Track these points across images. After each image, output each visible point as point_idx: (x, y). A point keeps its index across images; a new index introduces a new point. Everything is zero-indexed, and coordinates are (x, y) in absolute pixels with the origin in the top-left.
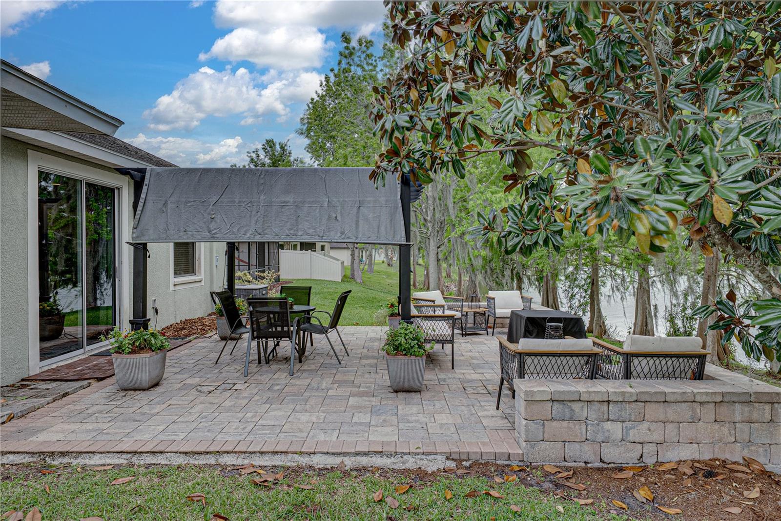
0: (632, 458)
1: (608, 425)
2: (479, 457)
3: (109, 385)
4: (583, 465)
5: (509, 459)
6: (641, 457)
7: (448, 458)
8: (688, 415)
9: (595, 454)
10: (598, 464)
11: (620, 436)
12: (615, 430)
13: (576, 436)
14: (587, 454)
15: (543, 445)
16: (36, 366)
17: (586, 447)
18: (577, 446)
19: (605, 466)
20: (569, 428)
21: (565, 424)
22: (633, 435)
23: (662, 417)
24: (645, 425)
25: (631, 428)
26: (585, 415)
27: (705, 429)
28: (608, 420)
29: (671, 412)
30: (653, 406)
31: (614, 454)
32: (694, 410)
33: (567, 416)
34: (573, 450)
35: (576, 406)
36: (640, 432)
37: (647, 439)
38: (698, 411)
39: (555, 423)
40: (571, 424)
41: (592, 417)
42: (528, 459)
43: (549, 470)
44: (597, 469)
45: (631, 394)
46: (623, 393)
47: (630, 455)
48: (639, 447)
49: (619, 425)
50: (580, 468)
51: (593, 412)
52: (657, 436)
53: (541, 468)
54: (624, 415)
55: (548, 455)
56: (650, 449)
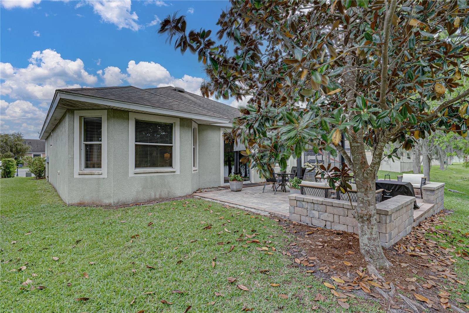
0: (322, 225)
1: (314, 212)
2: (277, 215)
3: (229, 190)
4: (306, 224)
5: (285, 217)
6: (325, 226)
7: (269, 213)
8: (342, 213)
9: (310, 221)
10: (310, 225)
11: (318, 217)
12: (316, 214)
13: (304, 214)
14: (306, 220)
15: (294, 215)
16: (222, 184)
17: (307, 218)
19: (313, 226)
20: (301, 210)
22: (322, 217)
23: (332, 212)
24: (326, 214)
25: (321, 214)
26: (307, 207)
27: (350, 220)
28: (314, 210)
29: (336, 211)
30: (329, 207)
31: (316, 222)
32: (344, 211)
33: (301, 206)
34: (303, 218)
35: (304, 203)
36: (324, 216)
37: (327, 220)
38: (346, 212)
39: (297, 208)
40: (302, 209)
41: (309, 208)
42: (290, 218)
43: (294, 223)
44: (310, 227)
45: (320, 201)
46: (317, 200)
47: (321, 225)
48: (325, 222)
49: (317, 212)
50: (305, 225)
51: (309, 206)
52: (331, 219)
53: (292, 222)
54: (319, 209)
55: (295, 218)
56: (328, 224)
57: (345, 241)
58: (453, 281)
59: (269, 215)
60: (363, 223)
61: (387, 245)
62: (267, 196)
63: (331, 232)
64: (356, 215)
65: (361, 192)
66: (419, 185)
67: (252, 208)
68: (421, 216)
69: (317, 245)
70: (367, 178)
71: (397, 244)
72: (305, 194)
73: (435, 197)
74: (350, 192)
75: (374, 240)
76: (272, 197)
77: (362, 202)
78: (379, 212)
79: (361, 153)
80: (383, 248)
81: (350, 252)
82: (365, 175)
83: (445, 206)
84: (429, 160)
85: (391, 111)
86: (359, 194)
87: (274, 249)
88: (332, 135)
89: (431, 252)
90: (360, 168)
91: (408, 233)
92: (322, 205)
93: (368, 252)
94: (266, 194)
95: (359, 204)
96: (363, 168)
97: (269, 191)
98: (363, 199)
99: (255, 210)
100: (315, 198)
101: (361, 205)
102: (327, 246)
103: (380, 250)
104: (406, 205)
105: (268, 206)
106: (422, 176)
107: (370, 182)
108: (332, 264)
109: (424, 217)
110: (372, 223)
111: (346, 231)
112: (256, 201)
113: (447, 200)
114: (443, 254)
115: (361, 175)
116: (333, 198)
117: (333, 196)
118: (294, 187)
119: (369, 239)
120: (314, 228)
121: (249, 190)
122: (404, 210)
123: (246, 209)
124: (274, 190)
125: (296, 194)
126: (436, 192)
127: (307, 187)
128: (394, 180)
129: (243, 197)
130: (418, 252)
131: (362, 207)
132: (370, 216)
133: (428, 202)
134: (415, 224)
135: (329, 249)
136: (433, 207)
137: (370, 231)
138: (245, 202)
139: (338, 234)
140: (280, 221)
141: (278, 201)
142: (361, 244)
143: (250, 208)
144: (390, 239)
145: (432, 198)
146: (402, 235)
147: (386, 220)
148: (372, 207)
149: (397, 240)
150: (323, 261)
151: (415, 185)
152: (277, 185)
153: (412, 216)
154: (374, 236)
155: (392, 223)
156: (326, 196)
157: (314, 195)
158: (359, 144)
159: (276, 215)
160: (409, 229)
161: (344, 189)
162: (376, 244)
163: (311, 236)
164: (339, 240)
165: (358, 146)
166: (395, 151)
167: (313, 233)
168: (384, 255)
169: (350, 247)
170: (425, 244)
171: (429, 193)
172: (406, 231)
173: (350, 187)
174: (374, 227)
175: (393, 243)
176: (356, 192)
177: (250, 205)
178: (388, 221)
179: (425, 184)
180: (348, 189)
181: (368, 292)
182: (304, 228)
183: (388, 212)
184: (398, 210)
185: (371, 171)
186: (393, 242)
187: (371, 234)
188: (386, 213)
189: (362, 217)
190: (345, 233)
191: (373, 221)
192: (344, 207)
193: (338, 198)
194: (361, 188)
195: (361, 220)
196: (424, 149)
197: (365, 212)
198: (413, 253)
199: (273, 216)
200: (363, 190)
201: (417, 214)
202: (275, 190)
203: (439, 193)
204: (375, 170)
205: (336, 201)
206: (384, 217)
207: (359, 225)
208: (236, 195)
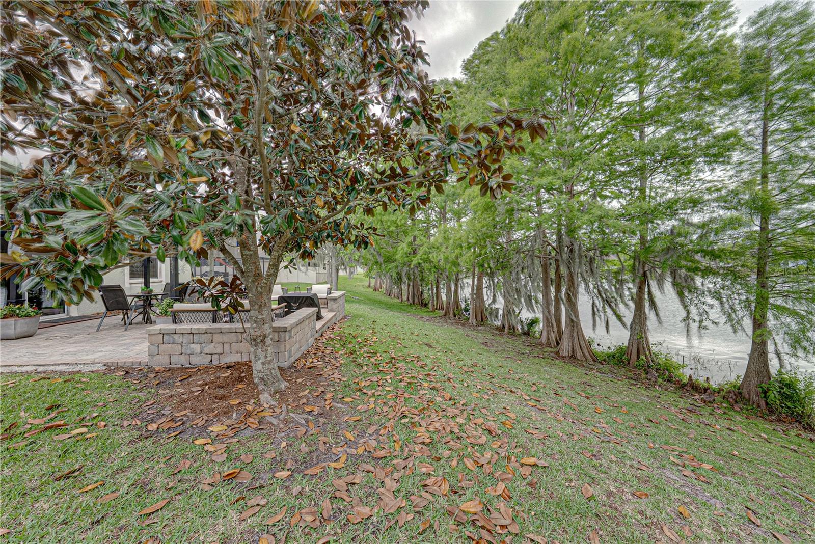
1: (193, 346)
2: (123, 364)
4: (180, 366)
6: (211, 361)
7: (105, 365)
8: (235, 339)
9: (187, 360)
10: (187, 366)
11: (199, 351)
12: (197, 348)
13: (176, 352)
14: (179, 360)
15: (158, 357)
17: (182, 357)
18: (177, 356)
19: (192, 366)
20: (172, 348)
21: (170, 345)
22: (206, 350)
23: (221, 341)
24: (212, 345)
25: (205, 347)
26: (181, 341)
27: (243, 346)
28: (193, 343)
29: (225, 338)
30: (217, 335)
31: (195, 360)
32: (238, 337)
33: (171, 342)
34: (174, 359)
35: (176, 336)
36: (209, 348)
37: (213, 352)
39: (164, 345)
40: (173, 345)
41: (185, 341)
42: (150, 364)
43: (157, 369)
44: (188, 368)
45: (202, 329)
46: (198, 329)
47: (205, 361)
48: (210, 356)
49: (199, 345)
50: (179, 368)
51: (185, 339)
52: (219, 350)
53: (155, 368)
54: (202, 340)
55: (160, 362)
56: (215, 357)
57: (236, 374)
58: (338, 381)
59: (105, 367)
60: (256, 346)
61: (286, 365)
62: (105, 337)
63: (219, 368)
64: (249, 338)
65: (255, 310)
66: (325, 296)
67: (59, 365)
68: (324, 326)
69: (193, 392)
70: (261, 293)
71: (297, 360)
72: (181, 322)
73: (337, 305)
74: (243, 311)
75: (269, 363)
76: (119, 336)
77: (256, 322)
78: (276, 330)
79: (255, 263)
80: (280, 369)
81: (240, 386)
82: (259, 289)
83: (346, 313)
84: (337, 271)
85: (275, 217)
86: (252, 312)
87: (103, 424)
88: (190, 237)
89: (327, 359)
90: (253, 282)
91: (310, 345)
92: (206, 335)
93: (262, 379)
94: (104, 332)
95: (252, 325)
96: (256, 280)
97: (115, 326)
98: (257, 318)
99: (68, 367)
100: (195, 326)
101: (255, 325)
102: (209, 388)
103: (276, 372)
104: (308, 317)
105: (103, 354)
106: (328, 286)
107: (265, 297)
108: (212, 410)
109: (326, 326)
110: (267, 344)
111: (240, 361)
112: (75, 349)
113: (347, 306)
114: (336, 358)
115: (254, 289)
116: (226, 322)
117: (225, 319)
118: (165, 313)
119: (263, 364)
120: (191, 368)
121: (58, 331)
122: (306, 322)
123: (41, 369)
124: (125, 324)
125: (163, 325)
126: (338, 300)
127: (184, 311)
128: (303, 293)
129: (38, 346)
130: (316, 363)
131: (256, 328)
132: (265, 336)
133: (331, 310)
134: (317, 336)
135: (211, 391)
136: (335, 315)
137: (264, 354)
138: (39, 356)
139: (228, 367)
140: (127, 373)
141: (130, 341)
142: (255, 372)
143: (53, 365)
144: (290, 356)
145: (335, 306)
146: (303, 349)
147: (285, 337)
148: (266, 326)
149: (298, 355)
150: (198, 412)
151: (319, 296)
152: (132, 314)
153: (315, 327)
154: (269, 358)
155: (292, 339)
156: (214, 321)
157: (195, 321)
158: (251, 252)
159: (120, 365)
160: (311, 341)
161: (234, 309)
162: (271, 366)
163: (186, 382)
164: (227, 375)
165: (251, 255)
166: (291, 261)
167: (190, 376)
168: (280, 377)
169: (240, 380)
170: (323, 352)
171: (332, 302)
172: (308, 344)
173: (242, 305)
174: (269, 348)
175: (293, 361)
176: (249, 311)
177: (55, 359)
178: (287, 338)
179: (330, 293)
180: (240, 308)
181: (255, 426)
182: (176, 373)
183: (286, 327)
184: (298, 324)
185: (266, 284)
186: (293, 359)
187: (266, 357)
188: (285, 330)
189: (255, 340)
190: (238, 363)
191: (268, 341)
192: (238, 331)
193: (232, 320)
194: (254, 305)
195: (253, 343)
196: (333, 260)
197: (258, 333)
198: (312, 365)
199: (112, 368)
200: (257, 307)
201: (319, 324)
202: (127, 324)
203: (341, 301)
204: (271, 283)
205: (228, 326)
206: (282, 334)
207: (252, 350)
208: (14, 346)
